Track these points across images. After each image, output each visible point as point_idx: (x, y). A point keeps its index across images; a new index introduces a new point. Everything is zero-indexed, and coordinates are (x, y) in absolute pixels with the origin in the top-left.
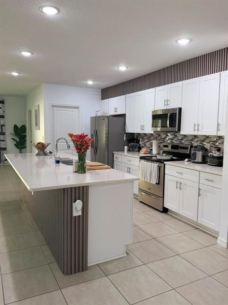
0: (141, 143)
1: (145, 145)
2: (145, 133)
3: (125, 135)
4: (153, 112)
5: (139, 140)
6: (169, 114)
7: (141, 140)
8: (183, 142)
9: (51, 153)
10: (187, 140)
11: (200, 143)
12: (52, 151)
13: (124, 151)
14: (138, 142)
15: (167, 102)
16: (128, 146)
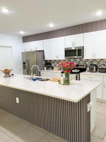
0: (52, 65)
1: (56, 66)
2: (59, 59)
3: (44, 61)
4: (65, 49)
5: (52, 64)
6: (77, 50)
7: (52, 63)
8: (80, 63)
9: (13, 75)
10: (83, 62)
11: (90, 63)
12: (13, 74)
13: (44, 70)
14: (51, 64)
15: (74, 44)
16: (46, 67)
